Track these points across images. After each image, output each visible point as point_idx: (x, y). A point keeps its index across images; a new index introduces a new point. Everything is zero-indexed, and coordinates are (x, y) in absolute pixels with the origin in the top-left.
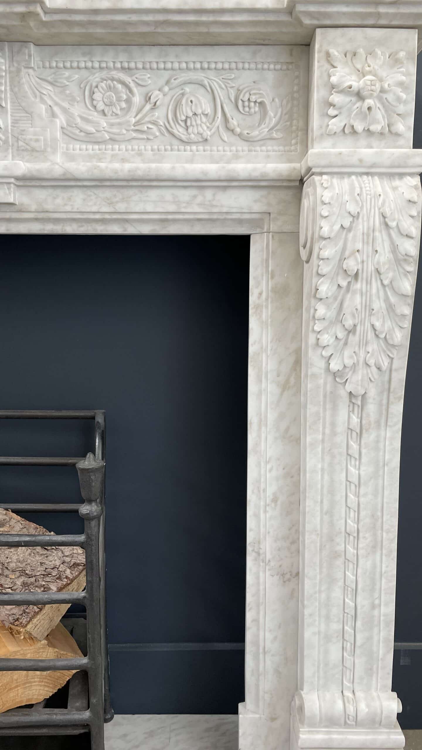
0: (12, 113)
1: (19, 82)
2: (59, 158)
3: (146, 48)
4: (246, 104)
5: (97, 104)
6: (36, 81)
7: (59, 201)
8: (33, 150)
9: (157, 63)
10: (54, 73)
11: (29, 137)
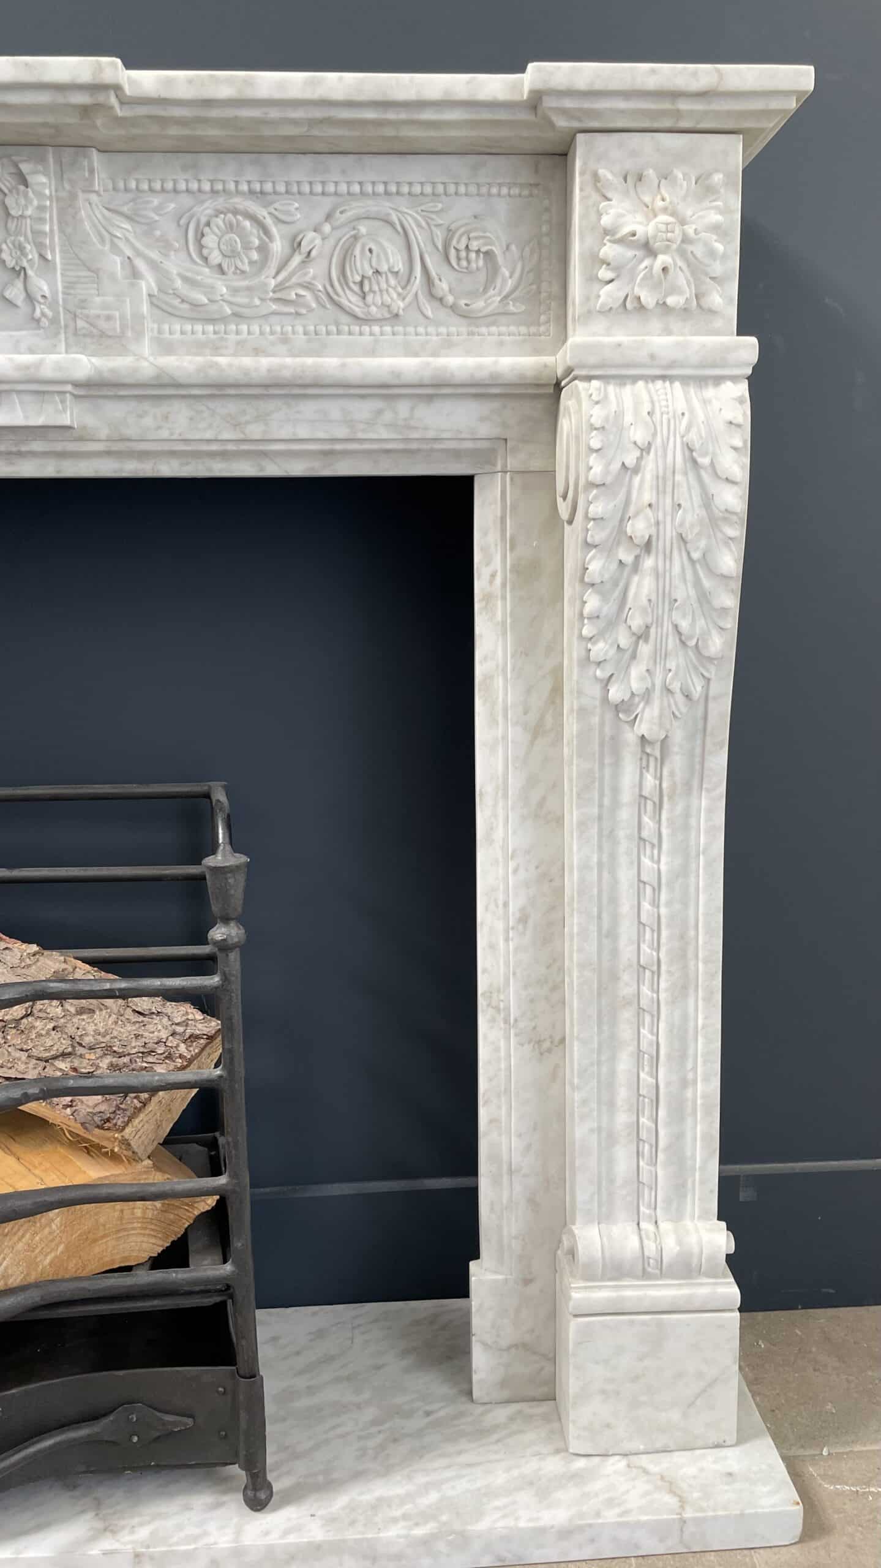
0: (63, 269)
1: (74, 217)
2: (146, 348)
3: (291, 157)
4: (463, 254)
5: (210, 254)
6: (104, 216)
7: (148, 421)
8: (103, 335)
9: (311, 183)
10: (133, 200)
11: (93, 312)
